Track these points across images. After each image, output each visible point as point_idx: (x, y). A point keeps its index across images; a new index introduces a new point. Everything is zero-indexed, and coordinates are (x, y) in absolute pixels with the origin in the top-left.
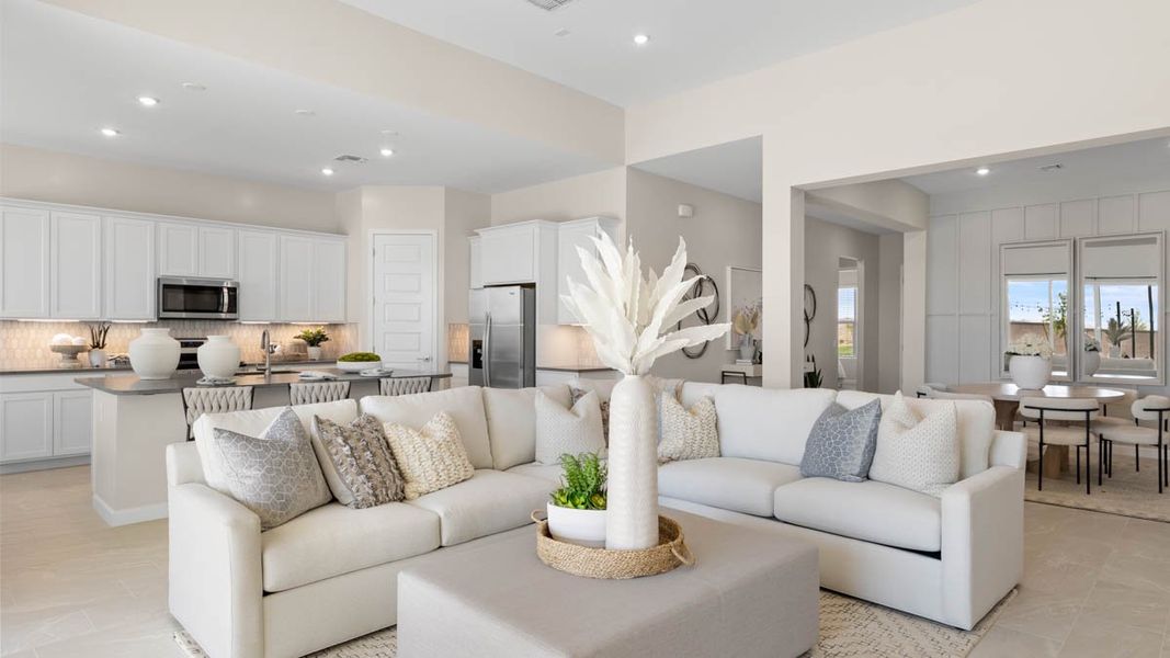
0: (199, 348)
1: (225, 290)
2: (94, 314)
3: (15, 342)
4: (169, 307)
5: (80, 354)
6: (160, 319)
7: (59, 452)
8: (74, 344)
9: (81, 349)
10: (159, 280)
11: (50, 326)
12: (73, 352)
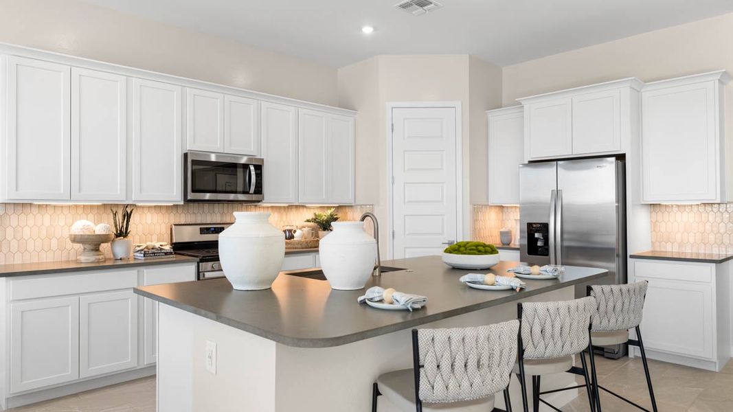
0: (221, 235)
1: (252, 168)
2: (118, 195)
3: (27, 231)
4: (197, 188)
5: (102, 245)
6: (187, 201)
7: (86, 373)
8: (97, 232)
9: (104, 239)
10: (186, 155)
11: (66, 211)
12: (95, 243)
